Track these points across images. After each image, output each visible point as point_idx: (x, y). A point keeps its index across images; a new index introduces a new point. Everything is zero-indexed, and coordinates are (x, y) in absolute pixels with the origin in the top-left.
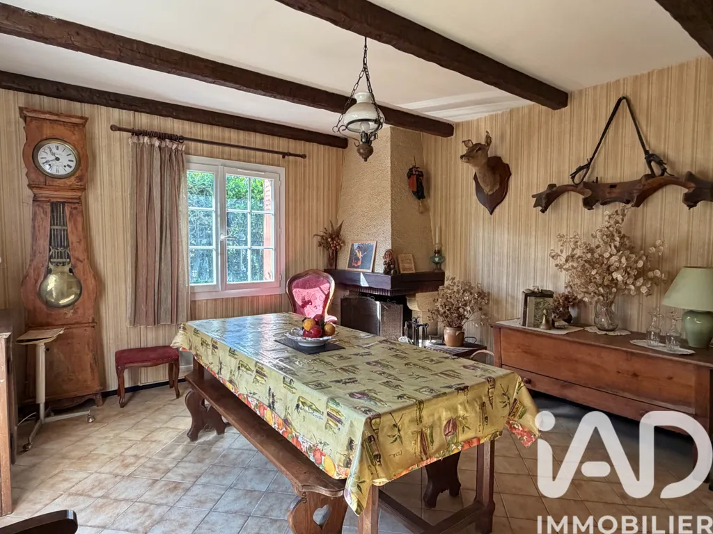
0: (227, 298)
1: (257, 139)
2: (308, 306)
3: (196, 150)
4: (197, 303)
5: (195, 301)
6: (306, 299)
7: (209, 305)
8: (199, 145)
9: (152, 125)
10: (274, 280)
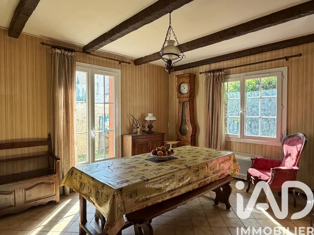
0: (247, 143)
1: (268, 55)
2: (289, 157)
3: (233, 71)
4: (231, 142)
5: (231, 141)
6: (289, 153)
7: (237, 144)
8: (235, 69)
9: (216, 67)
10: (276, 137)
